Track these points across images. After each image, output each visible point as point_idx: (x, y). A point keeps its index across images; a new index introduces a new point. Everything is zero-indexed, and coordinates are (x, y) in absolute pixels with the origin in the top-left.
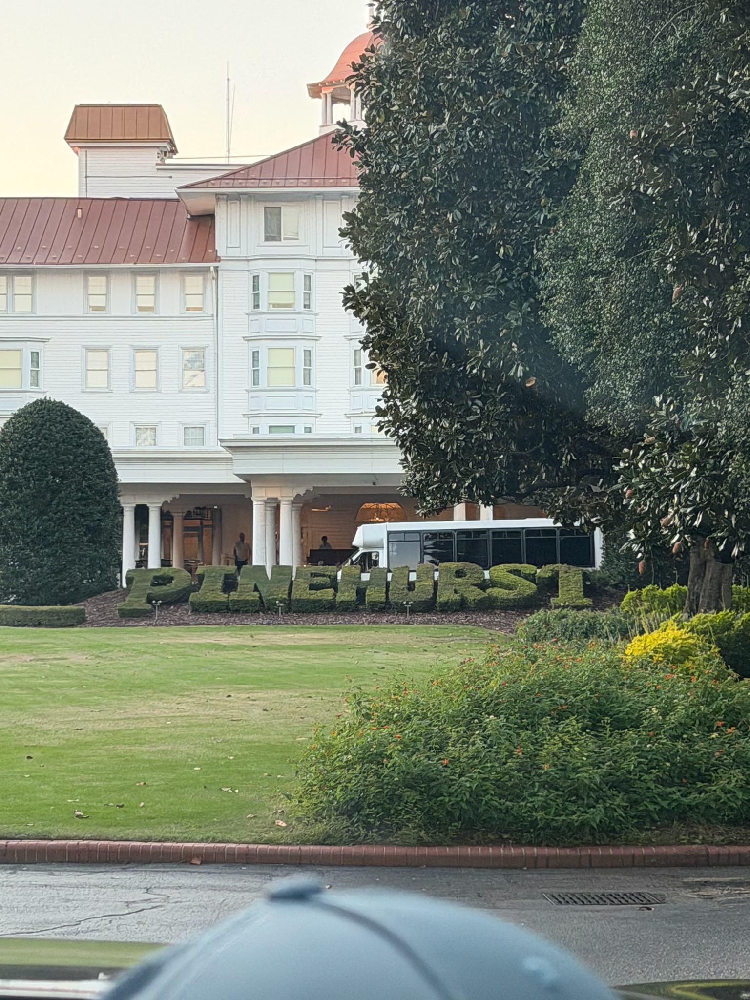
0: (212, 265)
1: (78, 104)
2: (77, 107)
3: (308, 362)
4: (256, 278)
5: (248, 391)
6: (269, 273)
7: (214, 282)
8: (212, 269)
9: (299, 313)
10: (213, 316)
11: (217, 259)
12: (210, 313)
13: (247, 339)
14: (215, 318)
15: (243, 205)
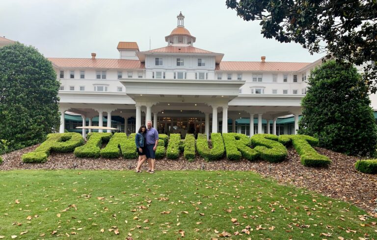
4: (153, 73)
6: (156, 72)
7: (144, 74)
15: (151, 58)
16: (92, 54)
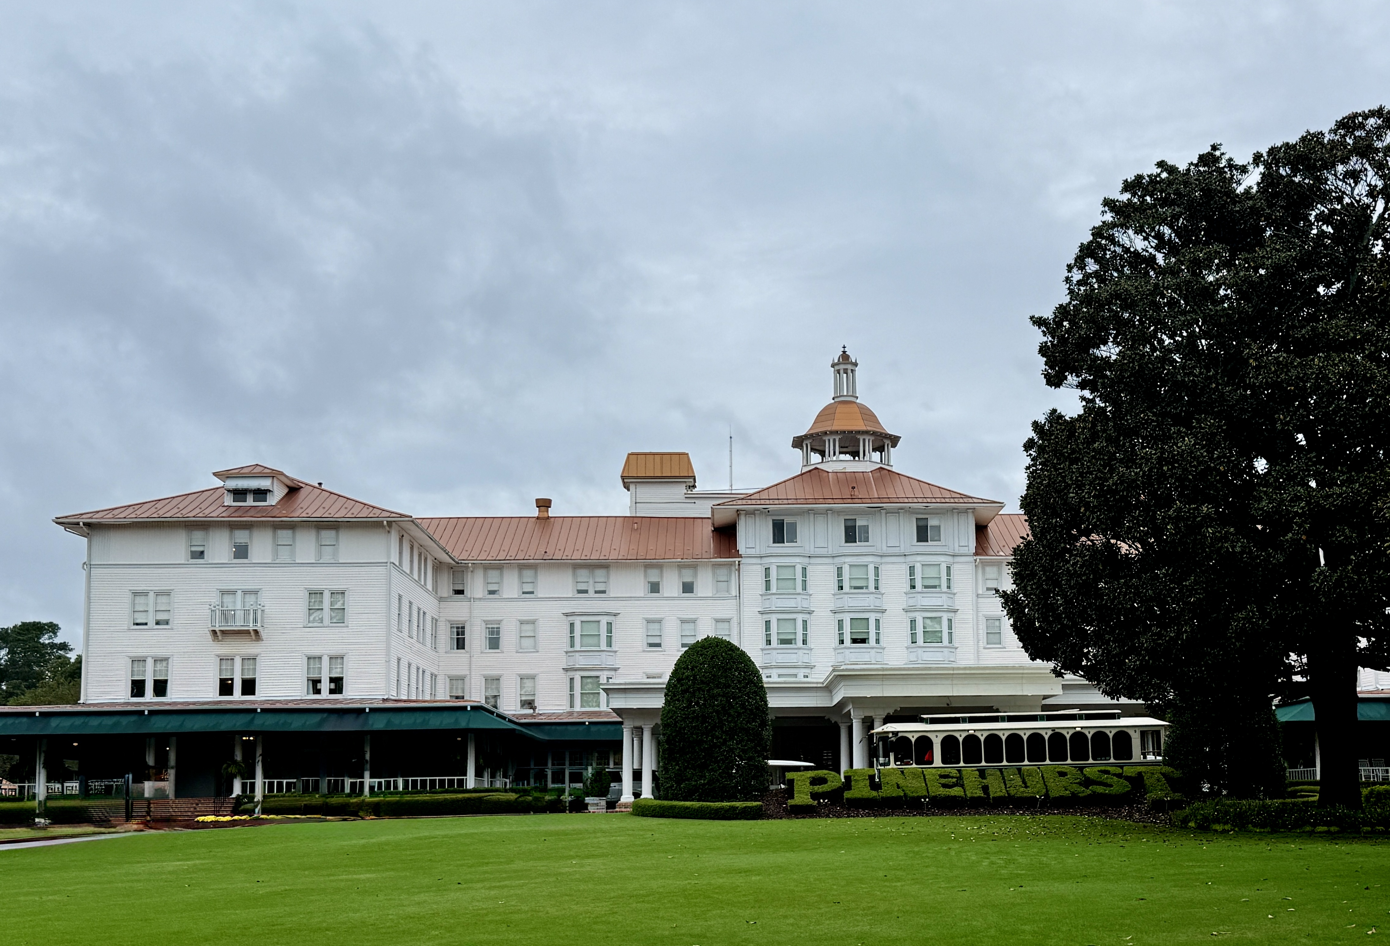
0: (737, 560)
1: (630, 452)
2: (629, 454)
3: (805, 630)
4: (767, 569)
5: (762, 650)
6: (777, 566)
7: (737, 572)
8: (737, 562)
9: (799, 594)
10: (736, 596)
11: (740, 556)
12: (734, 594)
13: (761, 613)
14: (738, 598)
15: (757, 519)
16: (537, 500)
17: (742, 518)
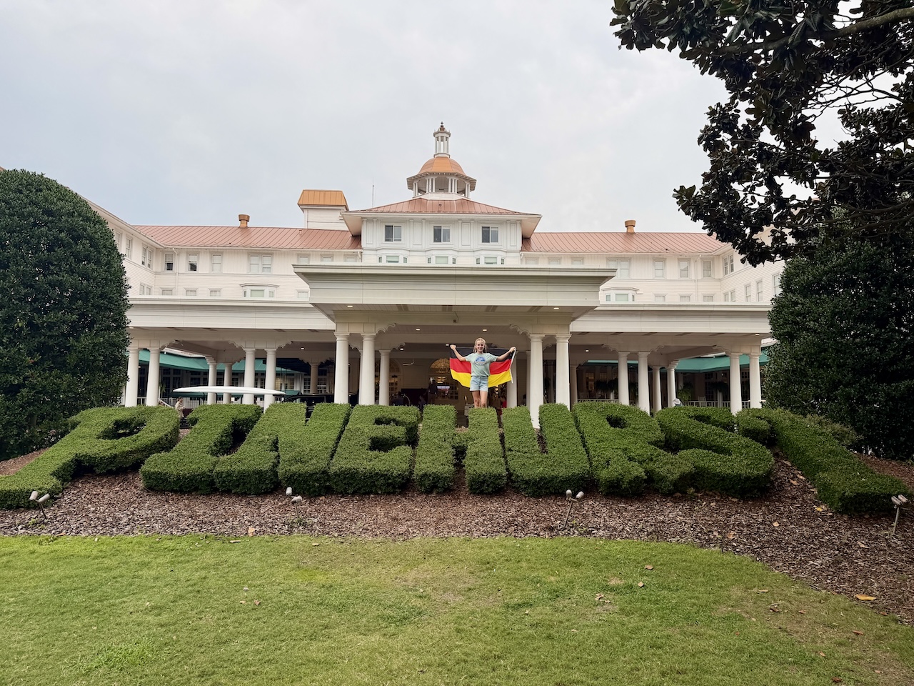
0: (359, 250)
4: (380, 258)
6: (387, 256)
7: (360, 260)
8: (360, 253)
11: (363, 249)
15: (375, 224)
16: (240, 216)
17: (365, 223)
